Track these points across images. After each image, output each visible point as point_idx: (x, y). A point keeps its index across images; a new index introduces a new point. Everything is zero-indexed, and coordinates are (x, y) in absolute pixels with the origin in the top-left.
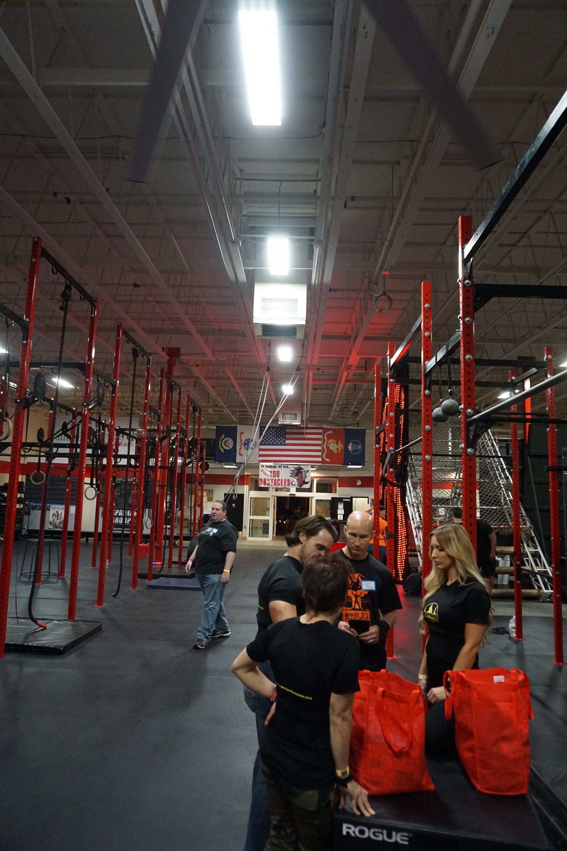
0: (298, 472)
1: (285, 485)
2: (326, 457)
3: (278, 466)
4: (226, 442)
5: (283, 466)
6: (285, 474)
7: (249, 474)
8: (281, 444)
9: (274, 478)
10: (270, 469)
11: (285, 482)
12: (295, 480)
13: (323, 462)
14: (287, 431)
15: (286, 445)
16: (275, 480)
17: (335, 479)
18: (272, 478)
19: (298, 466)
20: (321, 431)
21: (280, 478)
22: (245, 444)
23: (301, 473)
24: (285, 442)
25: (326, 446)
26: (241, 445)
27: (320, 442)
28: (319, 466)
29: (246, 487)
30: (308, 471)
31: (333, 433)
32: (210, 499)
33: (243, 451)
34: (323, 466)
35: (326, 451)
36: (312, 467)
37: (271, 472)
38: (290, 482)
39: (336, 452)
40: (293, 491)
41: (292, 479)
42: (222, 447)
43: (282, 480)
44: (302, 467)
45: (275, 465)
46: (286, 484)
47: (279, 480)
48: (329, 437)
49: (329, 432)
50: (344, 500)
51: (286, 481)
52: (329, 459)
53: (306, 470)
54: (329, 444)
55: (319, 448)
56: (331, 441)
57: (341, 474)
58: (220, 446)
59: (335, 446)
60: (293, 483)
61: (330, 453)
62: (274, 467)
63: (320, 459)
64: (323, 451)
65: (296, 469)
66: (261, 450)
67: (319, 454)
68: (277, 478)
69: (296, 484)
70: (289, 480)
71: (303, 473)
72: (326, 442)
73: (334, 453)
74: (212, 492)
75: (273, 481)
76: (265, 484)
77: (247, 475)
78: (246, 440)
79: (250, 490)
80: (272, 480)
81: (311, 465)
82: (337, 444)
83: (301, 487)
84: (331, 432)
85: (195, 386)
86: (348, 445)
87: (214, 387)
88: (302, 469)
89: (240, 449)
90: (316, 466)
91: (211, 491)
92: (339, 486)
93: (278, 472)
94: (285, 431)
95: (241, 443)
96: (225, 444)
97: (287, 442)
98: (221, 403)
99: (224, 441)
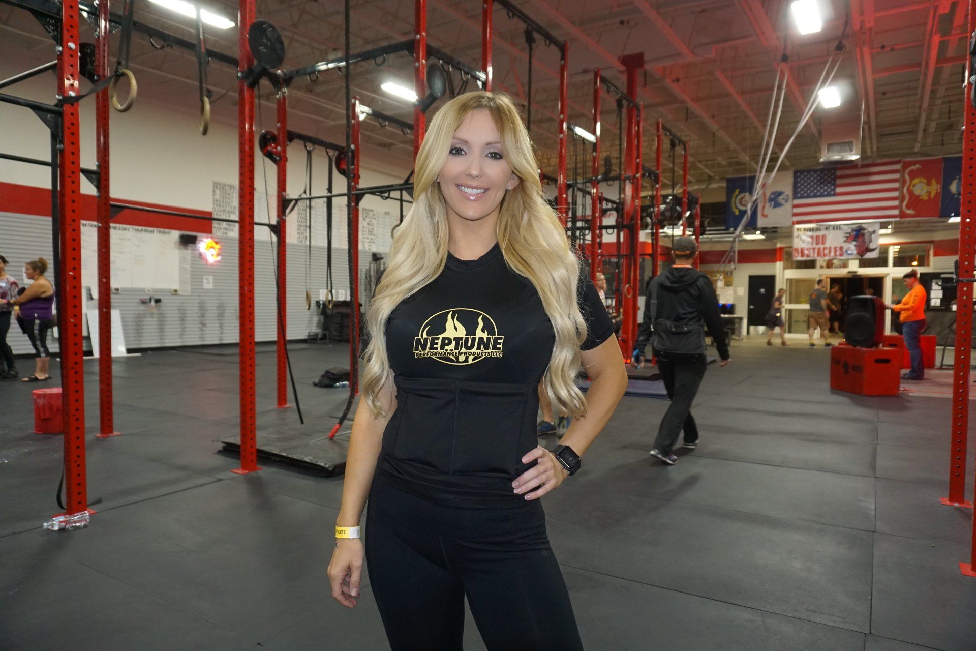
0: (858, 235)
1: (835, 255)
2: (908, 207)
3: (823, 228)
4: (741, 199)
5: (831, 228)
6: (835, 239)
7: (783, 245)
8: (828, 195)
9: (818, 246)
10: (810, 234)
11: (835, 251)
12: (852, 247)
13: (902, 215)
14: (839, 173)
15: (836, 195)
16: (819, 249)
17: (928, 245)
18: (814, 246)
19: (857, 226)
20: (898, 167)
21: (827, 245)
22: (771, 200)
23: (863, 235)
24: (834, 190)
25: (908, 190)
26: (765, 202)
27: (896, 185)
28: (896, 222)
29: (779, 265)
30: (874, 232)
31: (920, 167)
32: (729, 284)
33: (769, 210)
34: (903, 223)
35: (907, 198)
36: (882, 227)
37: (812, 237)
38: (844, 250)
39: (926, 198)
40: (854, 266)
41: (846, 246)
42: (736, 208)
43: (830, 248)
44: (864, 226)
45: (819, 227)
46: (838, 253)
47: (824, 249)
48: (913, 175)
49: (912, 167)
50: (943, 276)
51: (838, 249)
52: (914, 209)
53: (871, 230)
54: (914, 186)
55: (896, 194)
56: (916, 181)
57: (939, 236)
58: (733, 206)
59: (921, 189)
60: (849, 252)
61: (915, 202)
62: (818, 230)
63: (896, 212)
64: (901, 199)
65: (855, 231)
66: (795, 206)
67: (896, 203)
68: (821, 246)
69: (855, 252)
70: (841, 248)
71: (867, 236)
72: (908, 184)
73: (922, 199)
74: (731, 274)
75: (816, 250)
76: (802, 255)
77: (781, 249)
78: (773, 193)
79: (785, 268)
80: (814, 249)
81: (881, 223)
82: (929, 184)
83: (862, 256)
84: (917, 166)
85: (686, 120)
86: (950, 183)
87: (713, 116)
88: (864, 229)
89: (764, 207)
90: (890, 223)
91: (729, 274)
92: (935, 255)
93: (824, 237)
94: (834, 174)
95: (765, 200)
96: (741, 203)
97: (839, 190)
98: (733, 146)
99: (739, 197)
